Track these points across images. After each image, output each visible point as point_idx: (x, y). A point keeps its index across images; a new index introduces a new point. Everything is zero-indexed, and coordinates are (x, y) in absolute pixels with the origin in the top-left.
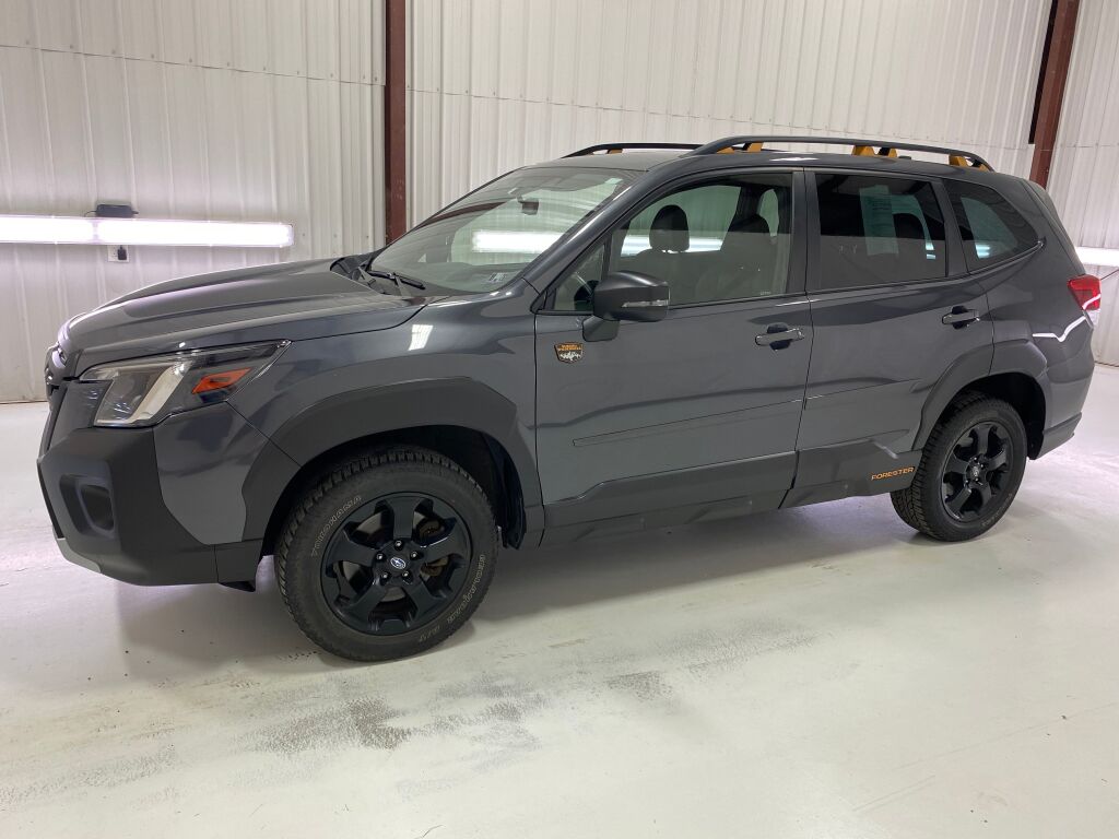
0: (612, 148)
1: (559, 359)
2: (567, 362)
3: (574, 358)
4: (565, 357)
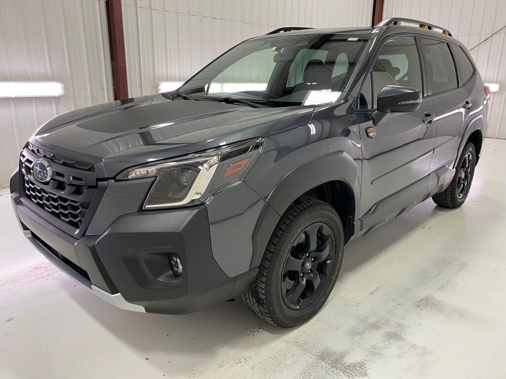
0: (286, 29)
1: (368, 136)
2: (371, 138)
3: (374, 135)
4: (371, 135)
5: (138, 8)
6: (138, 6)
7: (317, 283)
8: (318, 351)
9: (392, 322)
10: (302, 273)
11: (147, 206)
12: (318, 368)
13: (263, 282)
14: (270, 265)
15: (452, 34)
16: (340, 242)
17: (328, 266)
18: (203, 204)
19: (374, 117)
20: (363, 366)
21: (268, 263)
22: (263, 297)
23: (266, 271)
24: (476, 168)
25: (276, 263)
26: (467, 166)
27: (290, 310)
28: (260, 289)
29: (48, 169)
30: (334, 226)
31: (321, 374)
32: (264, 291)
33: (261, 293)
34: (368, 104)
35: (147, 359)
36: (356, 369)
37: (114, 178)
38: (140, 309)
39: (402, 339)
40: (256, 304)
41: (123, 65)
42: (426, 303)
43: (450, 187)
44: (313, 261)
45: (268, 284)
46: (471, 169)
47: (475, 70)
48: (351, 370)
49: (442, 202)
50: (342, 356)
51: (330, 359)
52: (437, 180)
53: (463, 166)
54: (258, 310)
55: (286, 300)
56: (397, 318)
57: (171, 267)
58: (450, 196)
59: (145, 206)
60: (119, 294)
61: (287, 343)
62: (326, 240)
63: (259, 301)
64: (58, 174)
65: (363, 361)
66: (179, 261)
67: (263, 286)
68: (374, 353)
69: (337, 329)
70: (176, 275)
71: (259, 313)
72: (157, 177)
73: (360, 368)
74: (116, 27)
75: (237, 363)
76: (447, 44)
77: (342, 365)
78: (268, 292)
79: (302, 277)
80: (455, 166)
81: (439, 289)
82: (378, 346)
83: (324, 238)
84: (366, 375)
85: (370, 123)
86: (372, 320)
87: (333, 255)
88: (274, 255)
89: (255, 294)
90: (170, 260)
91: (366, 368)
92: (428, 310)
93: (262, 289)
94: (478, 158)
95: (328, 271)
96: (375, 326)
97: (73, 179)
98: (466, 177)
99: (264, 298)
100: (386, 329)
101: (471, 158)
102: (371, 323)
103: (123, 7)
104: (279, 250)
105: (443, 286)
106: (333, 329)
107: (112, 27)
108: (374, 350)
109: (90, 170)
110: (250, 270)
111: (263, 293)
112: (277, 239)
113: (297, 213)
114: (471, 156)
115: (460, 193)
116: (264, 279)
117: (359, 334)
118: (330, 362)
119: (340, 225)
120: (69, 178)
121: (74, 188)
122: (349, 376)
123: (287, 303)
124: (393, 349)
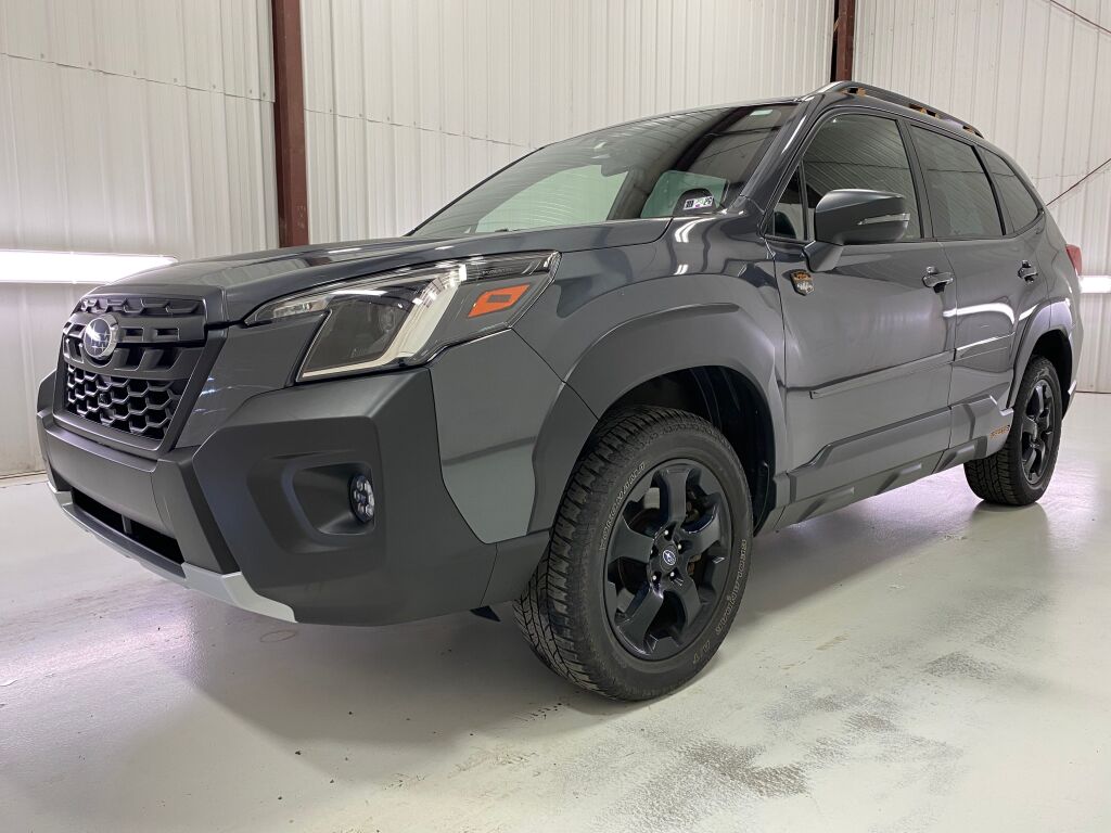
1: (796, 289)
2: (803, 293)
3: (809, 289)
4: (803, 287)
5: (338, 118)
6: (339, 112)
7: (692, 603)
8: (691, 746)
9: (870, 698)
10: (656, 574)
11: (305, 375)
12: (690, 776)
13: (560, 573)
14: (577, 532)
15: (982, 134)
16: (743, 516)
17: (717, 569)
18: (425, 364)
19: (809, 255)
20: (796, 773)
21: (573, 529)
22: (562, 609)
23: (568, 547)
24: (1065, 422)
25: (590, 530)
26: (1041, 411)
27: (627, 653)
28: (556, 590)
29: (112, 329)
30: (726, 474)
31: (697, 786)
32: (565, 594)
33: (560, 601)
34: (796, 231)
35: (298, 753)
36: (778, 780)
37: (241, 323)
38: (285, 613)
39: (891, 728)
40: (548, 632)
41: (303, 226)
42: (951, 666)
43: (1006, 452)
44: (681, 552)
45: (573, 575)
46: (1051, 419)
47: (1040, 209)
48: (766, 781)
49: (991, 489)
50: (748, 754)
51: (718, 761)
52: (969, 424)
53: (1032, 409)
54: (553, 648)
55: (618, 629)
56: (881, 690)
57: (353, 505)
58: (1007, 474)
59: (301, 375)
60: (239, 573)
61: (619, 730)
62: (711, 507)
63: (556, 623)
64: (131, 332)
65: (797, 766)
66: (368, 488)
67: (562, 583)
68: (824, 751)
69: (740, 708)
70: (360, 521)
71: (556, 656)
72: (329, 312)
73: (790, 777)
74: (291, 150)
75: (502, 763)
76: (973, 148)
77: (747, 771)
78: (573, 599)
79: (656, 583)
80: (1012, 404)
81: (982, 642)
82: (834, 739)
83: (706, 505)
84: (801, 789)
85: (802, 265)
86: (823, 693)
87: (727, 545)
88: (585, 511)
89: (545, 604)
90: (351, 488)
91: (803, 777)
92: (954, 679)
93: (560, 588)
94: (1066, 399)
95: (717, 580)
96: (829, 704)
97: (159, 334)
98: (1043, 436)
99: (564, 612)
100: (855, 710)
101: (1049, 394)
102: (820, 699)
103: (307, 115)
104: (598, 501)
105: (991, 637)
106: (731, 707)
107: (284, 151)
108: (822, 747)
109: (193, 313)
110: (529, 534)
111: (563, 599)
112: (593, 478)
113: (638, 427)
114: (1048, 388)
115: (1031, 471)
116: (564, 566)
117: (789, 717)
118: (717, 765)
119: (741, 475)
120: (151, 334)
121: (160, 352)
122: (761, 791)
123: (619, 635)
124: (870, 744)
